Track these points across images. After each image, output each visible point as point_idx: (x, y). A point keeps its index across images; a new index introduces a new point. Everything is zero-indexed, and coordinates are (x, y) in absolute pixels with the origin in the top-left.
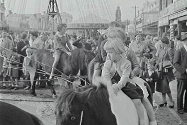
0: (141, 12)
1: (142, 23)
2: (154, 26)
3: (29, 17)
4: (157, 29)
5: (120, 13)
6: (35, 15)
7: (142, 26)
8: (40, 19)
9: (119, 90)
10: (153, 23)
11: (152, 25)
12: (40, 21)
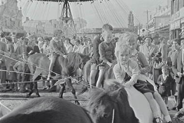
0: (153, 17)
1: (154, 27)
2: (166, 30)
3: (45, 23)
4: (169, 32)
5: (133, 17)
6: (51, 21)
7: (154, 30)
8: (55, 25)
9: (131, 86)
10: (165, 27)
11: (163, 29)
12: (55, 27)
